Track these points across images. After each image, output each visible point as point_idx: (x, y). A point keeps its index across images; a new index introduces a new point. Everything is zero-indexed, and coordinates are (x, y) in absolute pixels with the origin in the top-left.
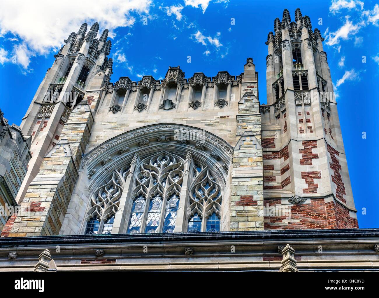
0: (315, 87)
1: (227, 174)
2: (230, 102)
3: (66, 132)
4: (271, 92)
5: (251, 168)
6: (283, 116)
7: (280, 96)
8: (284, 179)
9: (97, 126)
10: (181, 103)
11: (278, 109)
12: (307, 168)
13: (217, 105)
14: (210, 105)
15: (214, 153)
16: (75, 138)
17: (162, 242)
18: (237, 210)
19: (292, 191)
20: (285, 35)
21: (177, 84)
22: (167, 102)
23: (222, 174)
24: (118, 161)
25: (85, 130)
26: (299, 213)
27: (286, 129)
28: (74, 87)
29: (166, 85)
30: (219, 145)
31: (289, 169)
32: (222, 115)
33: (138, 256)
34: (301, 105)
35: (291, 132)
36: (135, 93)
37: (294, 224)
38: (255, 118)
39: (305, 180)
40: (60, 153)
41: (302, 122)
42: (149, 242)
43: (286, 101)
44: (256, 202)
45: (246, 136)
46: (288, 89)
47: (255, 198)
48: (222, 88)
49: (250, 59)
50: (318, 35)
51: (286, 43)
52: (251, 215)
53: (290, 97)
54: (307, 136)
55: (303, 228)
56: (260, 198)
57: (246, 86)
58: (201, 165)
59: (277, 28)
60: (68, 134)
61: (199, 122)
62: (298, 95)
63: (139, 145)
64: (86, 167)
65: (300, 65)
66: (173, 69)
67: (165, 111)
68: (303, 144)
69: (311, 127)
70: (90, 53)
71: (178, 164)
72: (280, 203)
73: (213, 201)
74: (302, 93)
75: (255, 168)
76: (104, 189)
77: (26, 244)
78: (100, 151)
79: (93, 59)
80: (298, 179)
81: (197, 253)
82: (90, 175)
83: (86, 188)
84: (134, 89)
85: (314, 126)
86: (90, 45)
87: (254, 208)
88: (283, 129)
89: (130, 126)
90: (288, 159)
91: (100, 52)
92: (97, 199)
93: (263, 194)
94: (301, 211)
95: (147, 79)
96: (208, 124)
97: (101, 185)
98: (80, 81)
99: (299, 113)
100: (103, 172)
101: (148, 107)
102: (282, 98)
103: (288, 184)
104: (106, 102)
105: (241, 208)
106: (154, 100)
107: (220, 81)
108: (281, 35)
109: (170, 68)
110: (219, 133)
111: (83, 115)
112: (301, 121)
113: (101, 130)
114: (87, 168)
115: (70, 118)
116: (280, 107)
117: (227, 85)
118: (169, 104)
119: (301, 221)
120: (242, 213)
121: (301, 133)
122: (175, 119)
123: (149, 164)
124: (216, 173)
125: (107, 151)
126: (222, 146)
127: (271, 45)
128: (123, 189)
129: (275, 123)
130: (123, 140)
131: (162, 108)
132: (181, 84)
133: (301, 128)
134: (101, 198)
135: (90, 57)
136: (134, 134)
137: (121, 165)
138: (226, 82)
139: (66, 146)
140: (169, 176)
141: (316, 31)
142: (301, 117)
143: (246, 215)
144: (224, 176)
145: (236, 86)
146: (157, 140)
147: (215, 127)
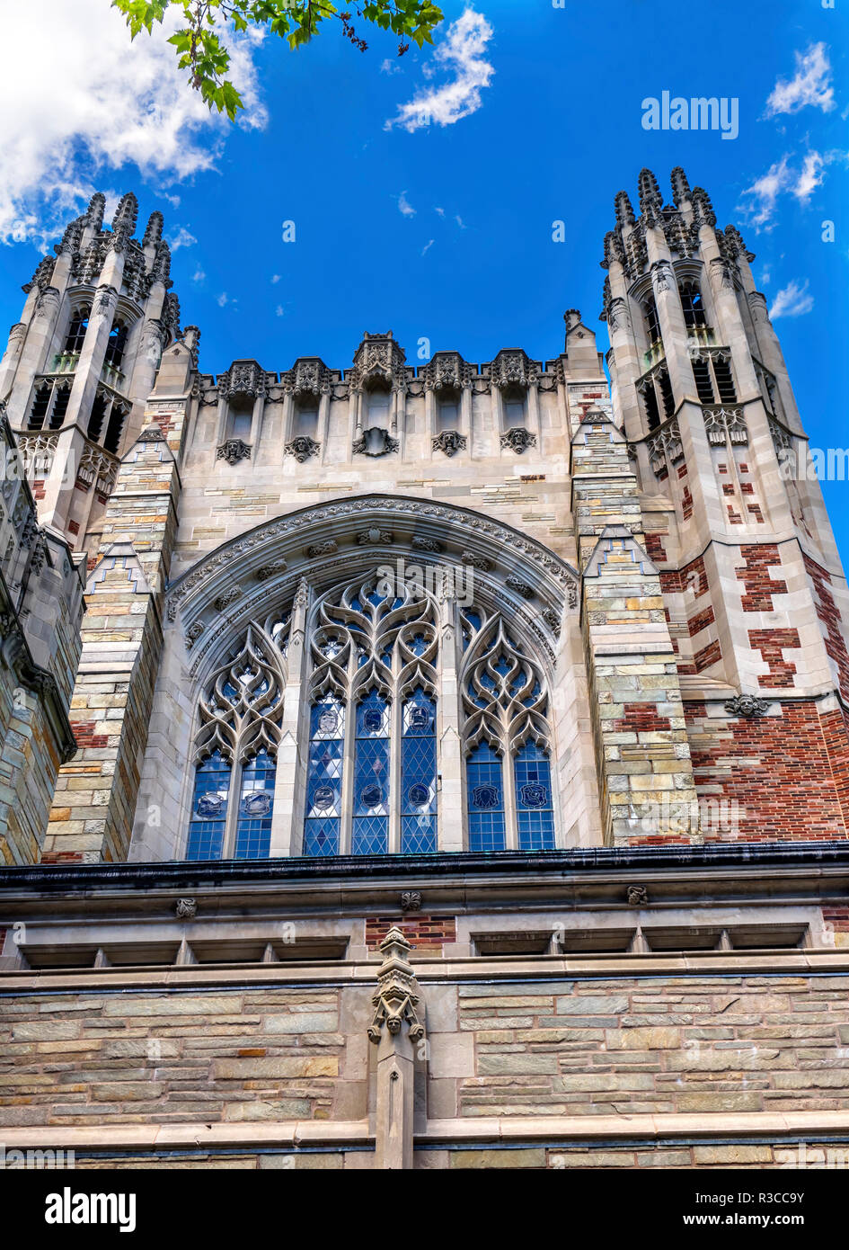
0: (756, 396)
1: (557, 635)
2: (541, 438)
3: (119, 520)
4: (635, 403)
5: (637, 628)
6: (678, 475)
7: (663, 419)
8: (702, 648)
9: (190, 501)
10: (409, 437)
11: (660, 454)
12: (761, 621)
13: (507, 444)
14: (488, 442)
15: (517, 577)
16: (146, 538)
17: (567, 872)
18: (619, 742)
19: (731, 680)
20: (656, 248)
21: (390, 384)
22: (375, 436)
23: (541, 635)
24: (259, 597)
25: (169, 514)
26: (756, 740)
27: (690, 510)
28: (100, 383)
29: (361, 384)
30: (530, 556)
31: (712, 620)
32: (526, 474)
33: (510, 908)
34: (723, 445)
35: (709, 520)
36: (279, 405)
37: (747, 770)
38: (623, 486)
39: (759, 651)
40: (117, 582)
41: (732, 492)
42: (536, 873)
43: (682, 432)
44: (667, 720)
45: (612, 539)
46: (685, 401)
47: (662, 710)
48: (514, 395)
49: (573, 312)
50: (737, 244)
51: (665, 270)
52: (658, 757)
53: (692, 421)
54: (750, 531)
55: (772, 780)
56: (675, 709)
57: (581, 394)
58: (480, 607)
59: (625, 222)
60: (125, 528)
61: (466, 491)
62: (713, 416)
63: (310, 553)
64: (180, 617)
65: (705, 332)
66: (376, 341)
67: (370, 459)
68: (744, 554)
69: (757, 507)
70: (127, 284)
71: (418, 606)
72: (704, 715)
73: (526, 709)
74: (723, 411)
75: (648, 626)
76: (228, 674)
77: (218, 880)
78: (210, 571)
79: (137, 300)
80: (743, 649)
81: (657, 899)
82: (190, 637)
83: (184, 674)
84: (275, 394)
85: (766, 504)
86: (126, 261)
87: (664, 737)
88: (680, 509)
89: (281, 501)
90: (709, 592)
91: (152, 279)
92: (213, 703)
93: (680, 699)
94: (760, 735)
95: (308, 369)
96: (493, 499)
97: (219, 665)
98: (111, 363)
99: (720, 466)
100: (222, 628)
101: (321, 446)
102: (667, 424)
103: (715, 660)
104: (202, 430)
105: (629, 738)
106: (336, 425)
107: (508, 377)
108: (645, 244)
109: (366, 338)
110: (526, 524)
111: (155, 470)
112: (728, 490)
113: (204, 511)
114: (182, 617)
115: (120, 479)
116: (665, 449)
117: (527, 387)
118: (379, 441)
119: (763, 762)
120: (633, 752)
121: (733, 522)
122: (400, 483)
123: (338, 604)
124: (525, 631)
125: (228, 570)
126: (537, 558)
127: (616, 270)
128: (280, 674)
129: (656, 491)
130: (269, 540)
131: (360, 451)
132: (401, 384)
133: (730, 508)
134: (223, 701)
135: (130, 295)
136: (298, 524)
137: (265, 608)
138: (523, 380)
139: (130, 563)
140: (399, 638)
141: (730, 232)
142: (727, 479)
143: (647, 757)
144: (550, 641)
145: (549, 390)
146: (357, 540)
147: (510, 507)
